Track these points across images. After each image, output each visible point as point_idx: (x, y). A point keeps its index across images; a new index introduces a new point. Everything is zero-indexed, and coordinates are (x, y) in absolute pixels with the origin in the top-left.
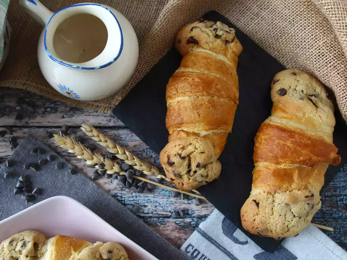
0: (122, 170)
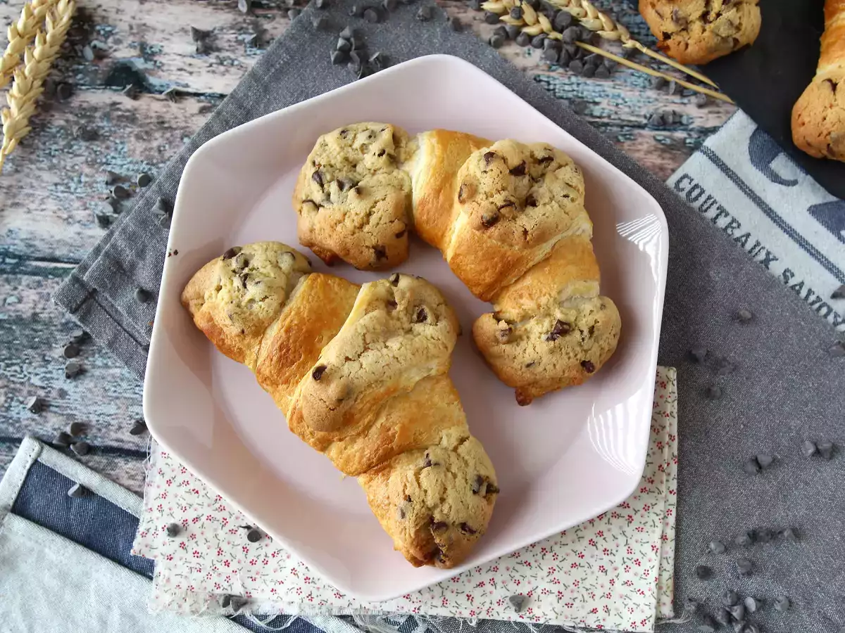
0: (554, 28)
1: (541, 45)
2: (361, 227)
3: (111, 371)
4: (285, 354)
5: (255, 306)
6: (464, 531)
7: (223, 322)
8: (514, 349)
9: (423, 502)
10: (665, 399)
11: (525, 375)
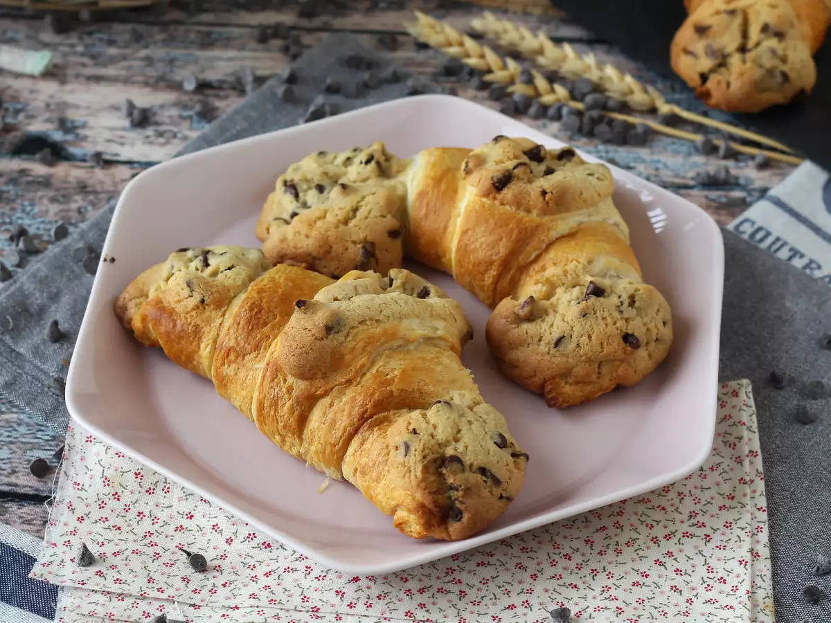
0: (573, 97)
1: (558, 117)
2: (346, 222)
3: (5, 417)
4: (256, 312)
5: (220, 277)
6: (484, 478)
7: (177, 298)
8: (538, 327)
9: (432, 436)
10: (738, 408)
11: (553, 359)
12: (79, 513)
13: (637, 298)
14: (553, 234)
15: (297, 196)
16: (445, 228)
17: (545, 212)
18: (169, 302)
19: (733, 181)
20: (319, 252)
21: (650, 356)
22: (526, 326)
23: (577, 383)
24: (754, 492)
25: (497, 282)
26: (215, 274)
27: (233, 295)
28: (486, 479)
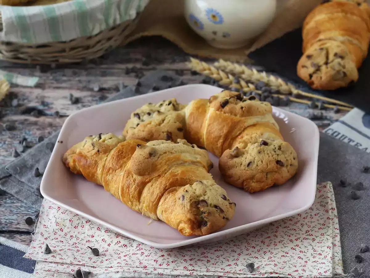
0: (257, 88)
2: (160, 124)
3: (15, 204)
4: (121, 154)
5: (106, 142)
6: (216, 209)
7: (88, 151)
8: (240, 159)
9: (194, 193)
10: (326, 192)
11: (247, 172)
12: (45, 237)
13: (281, 147)
14: (246, 124)
15: (139, 118)
16: (201, 126)
17: (242, 116)
18: (84, 153)
19: (324, 117)
20: (148, 137)
21: (288, 172)
22: (236, 160)
23: (257, 182)
24: (334, 222)
25: (223, 145)
26: (104, 141)
27: (111, 148)
28: (217, 210)
